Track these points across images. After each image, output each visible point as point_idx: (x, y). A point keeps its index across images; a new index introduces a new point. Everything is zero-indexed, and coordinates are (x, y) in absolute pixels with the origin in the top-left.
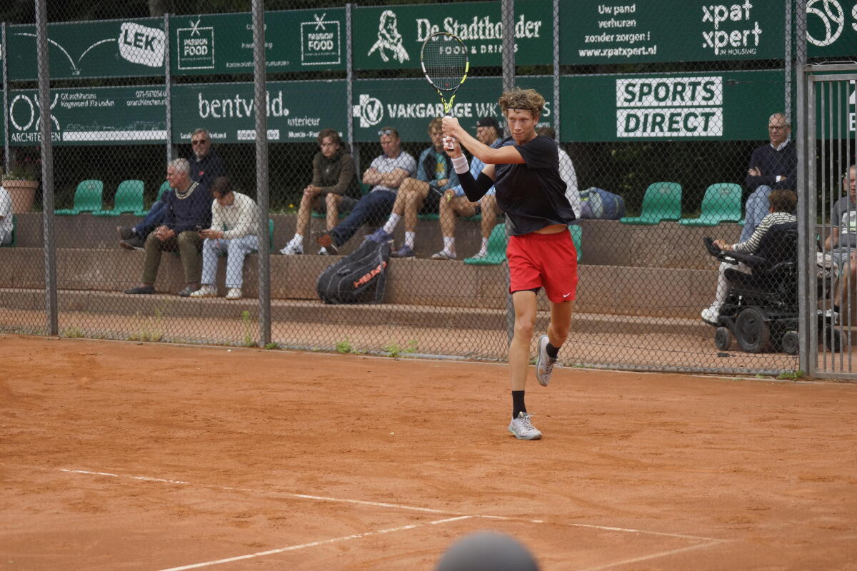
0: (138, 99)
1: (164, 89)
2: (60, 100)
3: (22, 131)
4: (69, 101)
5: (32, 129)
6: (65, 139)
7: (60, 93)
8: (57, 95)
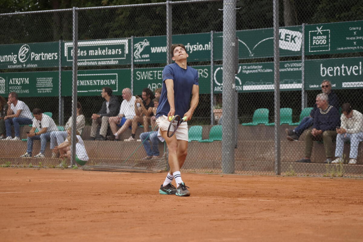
0: (286, 68)
1: (301, 62)
2: (242, 69)
3: (221, 86)
4: (247, 70)
6: (244, 89)
7: (242, 66)
8: (240, 67)
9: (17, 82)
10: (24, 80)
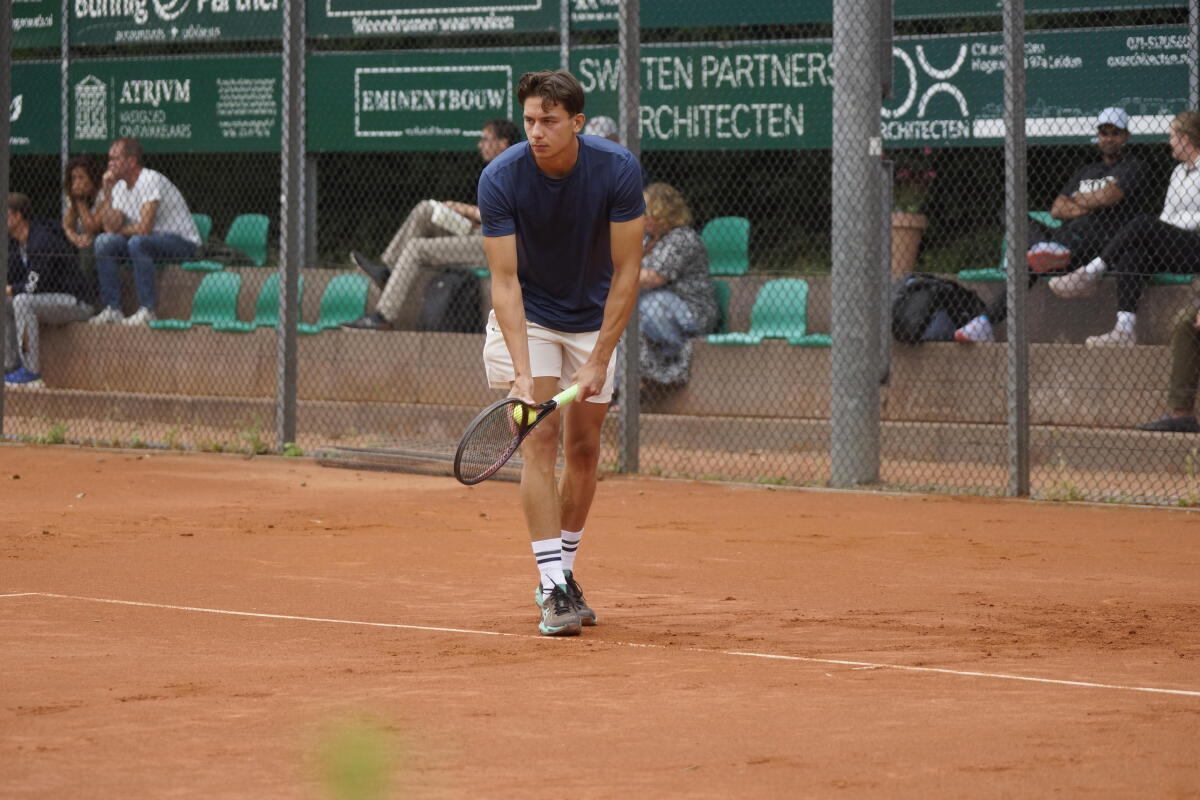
0: (1131, 53)
1: (1186, 32)
2: (969, 58)
3: (892, 118)
4: (986, 58)
5: (912, 114)
6: (977, 133)
7: (970, 42)
8: (963, 50)
9: (148, 95)
10: (174, 86)
